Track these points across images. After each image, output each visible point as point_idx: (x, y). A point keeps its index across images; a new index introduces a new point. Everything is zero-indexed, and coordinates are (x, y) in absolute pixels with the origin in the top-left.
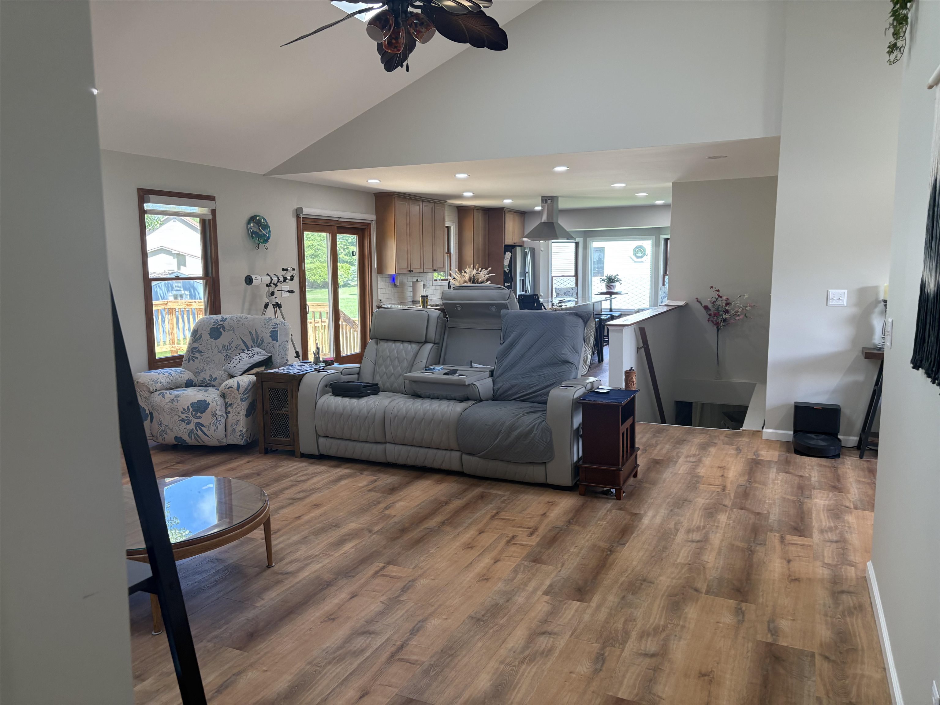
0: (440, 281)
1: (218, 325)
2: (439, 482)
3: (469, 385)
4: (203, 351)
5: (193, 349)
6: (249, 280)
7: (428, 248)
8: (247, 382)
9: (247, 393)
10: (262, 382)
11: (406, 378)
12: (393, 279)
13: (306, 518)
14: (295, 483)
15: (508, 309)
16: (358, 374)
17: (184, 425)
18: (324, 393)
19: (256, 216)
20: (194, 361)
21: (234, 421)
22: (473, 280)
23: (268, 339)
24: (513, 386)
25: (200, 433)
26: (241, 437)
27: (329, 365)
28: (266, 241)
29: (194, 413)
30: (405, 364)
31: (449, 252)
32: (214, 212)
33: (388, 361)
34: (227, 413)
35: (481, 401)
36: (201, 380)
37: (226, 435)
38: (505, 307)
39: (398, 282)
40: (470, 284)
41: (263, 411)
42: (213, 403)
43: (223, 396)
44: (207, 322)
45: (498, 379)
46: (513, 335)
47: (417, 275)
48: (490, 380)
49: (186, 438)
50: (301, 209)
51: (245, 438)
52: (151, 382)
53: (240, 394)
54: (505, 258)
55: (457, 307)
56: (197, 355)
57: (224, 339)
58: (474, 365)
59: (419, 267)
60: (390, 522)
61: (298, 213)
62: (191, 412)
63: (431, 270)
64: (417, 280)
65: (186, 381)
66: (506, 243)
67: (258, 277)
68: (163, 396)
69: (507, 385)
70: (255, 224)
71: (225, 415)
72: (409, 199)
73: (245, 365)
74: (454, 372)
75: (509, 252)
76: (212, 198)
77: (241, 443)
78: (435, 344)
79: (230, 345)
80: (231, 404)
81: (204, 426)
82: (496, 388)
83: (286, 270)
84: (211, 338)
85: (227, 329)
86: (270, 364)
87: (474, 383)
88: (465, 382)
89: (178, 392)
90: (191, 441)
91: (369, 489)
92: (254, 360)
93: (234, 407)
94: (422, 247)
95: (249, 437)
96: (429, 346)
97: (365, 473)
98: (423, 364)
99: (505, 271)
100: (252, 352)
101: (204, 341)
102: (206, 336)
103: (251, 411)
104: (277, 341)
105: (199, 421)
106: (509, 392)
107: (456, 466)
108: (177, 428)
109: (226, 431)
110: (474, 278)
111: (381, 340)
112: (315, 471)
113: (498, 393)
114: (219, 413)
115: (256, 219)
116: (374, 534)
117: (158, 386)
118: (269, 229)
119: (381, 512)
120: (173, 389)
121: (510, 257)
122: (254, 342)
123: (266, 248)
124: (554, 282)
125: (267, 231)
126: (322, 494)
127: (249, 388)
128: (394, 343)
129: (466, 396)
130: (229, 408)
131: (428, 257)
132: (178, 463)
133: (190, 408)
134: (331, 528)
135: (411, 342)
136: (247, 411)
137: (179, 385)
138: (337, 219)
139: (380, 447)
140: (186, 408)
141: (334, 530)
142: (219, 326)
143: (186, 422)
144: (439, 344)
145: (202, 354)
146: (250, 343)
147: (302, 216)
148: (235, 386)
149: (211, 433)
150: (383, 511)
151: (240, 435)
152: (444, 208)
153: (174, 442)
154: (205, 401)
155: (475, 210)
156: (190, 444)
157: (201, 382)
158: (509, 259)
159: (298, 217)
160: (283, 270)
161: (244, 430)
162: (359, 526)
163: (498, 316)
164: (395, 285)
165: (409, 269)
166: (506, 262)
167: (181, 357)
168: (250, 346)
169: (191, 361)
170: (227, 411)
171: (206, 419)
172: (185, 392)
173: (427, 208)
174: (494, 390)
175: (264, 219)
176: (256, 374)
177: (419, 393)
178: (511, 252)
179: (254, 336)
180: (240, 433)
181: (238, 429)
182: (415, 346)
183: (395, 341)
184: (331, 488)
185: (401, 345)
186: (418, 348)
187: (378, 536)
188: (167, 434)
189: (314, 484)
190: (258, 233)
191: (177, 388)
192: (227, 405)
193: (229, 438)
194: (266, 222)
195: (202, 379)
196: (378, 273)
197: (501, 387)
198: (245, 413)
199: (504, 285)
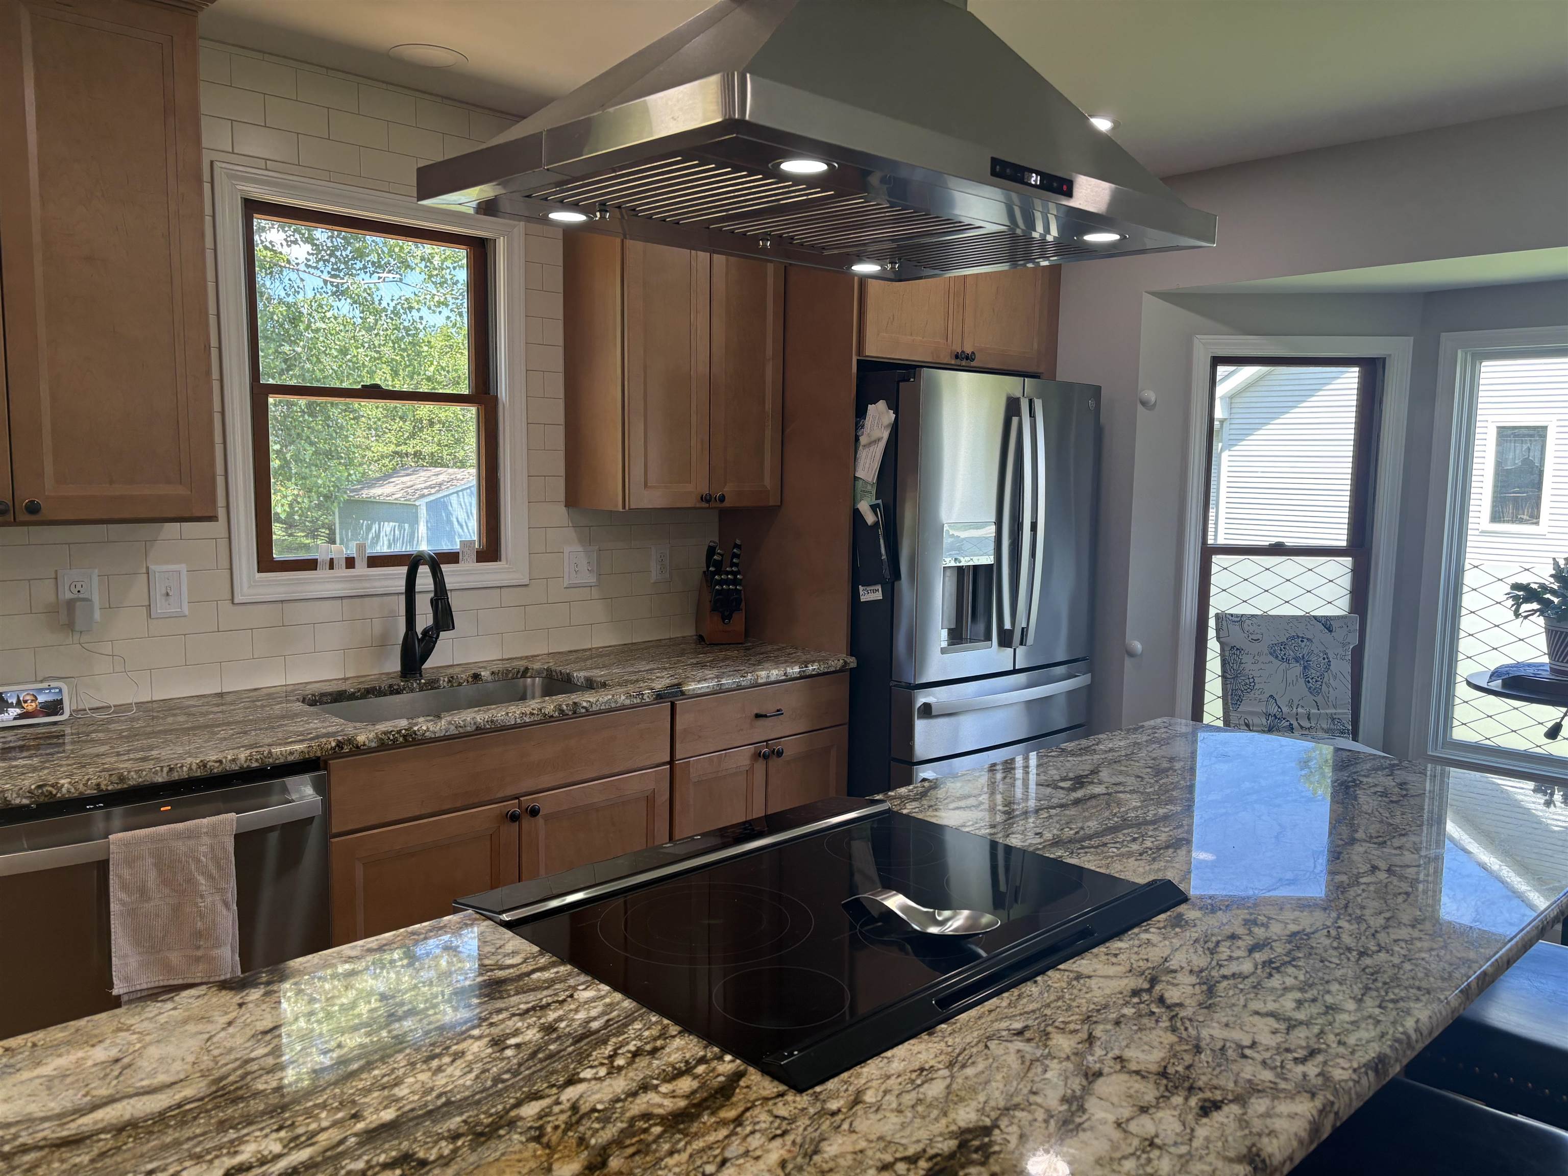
66: (875, 349)
75: (882, 405)
99: (858, 515)
121: (886, 435)
124: (1218, 579)
166: (868, 465)
199: (855, 595)
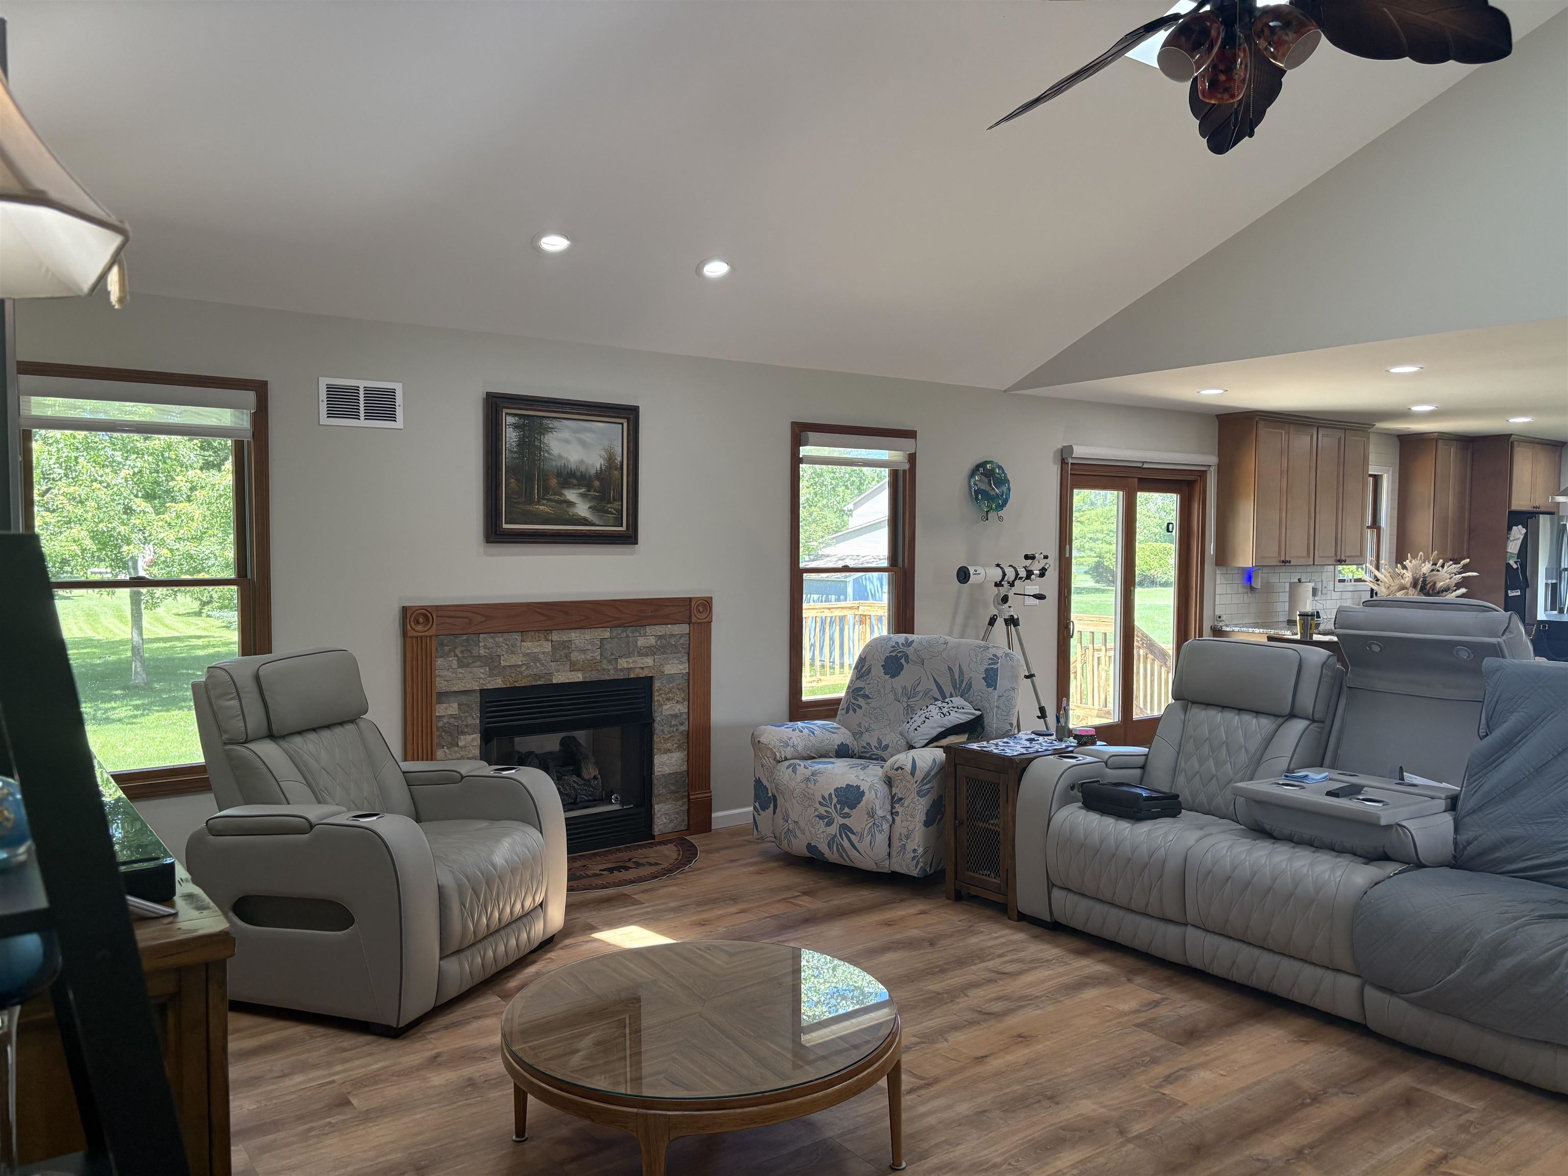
0: (1353, 583)
1: (899, 652)
2: (1305, 1038)
3: (1389, 827)
4: (870, 696)
5: (854, 691)
6: (963, 575)
7: (1326, 518)
8: (930, 763)
9: (929, 782)
10: (956, 765)
11: (1238, 793)
12: (1249, 576)
13: (995, 1064)
14: (994, 976)
15: (1504, 657)
16: (1143, 767)
17: (823, 826)
18: (1066, 800)
19: (987, 462)
20: (855, 711)
21: (905, 831)
22: (1424, 586)
23: (979, 684)
24: (1508, 841)
25: (846, 843)
26: (915, 862)
27: (1085, 744)
28: (1001, 507)
29: (838, 806)
30: (1243, 758)
31: (1375, 525)
32: (912, 458)
33: (1206, 748)
34: (893, 814)
35: (1420, 865)
36: (864, 747)
37: (889, 854)
38: (1496, 651)
39: (1257, 583)
40: (1414, 595)
41: (956, 820)
42: (870, 792)
43: (889, 782)
44: (882, 647)
45: (1467, 819)
46: (1513, 720)
47: (1299, 569)
48: (1447, 819)
49: (824, 848)
50: (1070, 449)
51: (921, 865)
52: (778, 744)
53: (916, 782)
54: (1511, 539)
55: (1372, 644)
56: (861, 701)
57: (906, 678)
58: (1409, 777)
59: (1305, 554)
60: (1172, 1118)
61: (1064, 456)
62: (835, 805)
63: (1332, 561)
64: (1300, 580)
65: (838, 746)
66: (1514, 508)
67: (980, 570)
68: (794, 771)
69: (1490, 836)
70: (983, 478)
71: (889, 817)
72: (1290, 423)
73: (933, 728)
74: (1353, 791)
75: (1520, 527)
76: (910, 434)
77: (915, 872)
78: (1313, 721)
79: (915, 690)
80: (901, 799)
81: (854, 834)
82: (1462, 838)
83: (1032, 558)
84: (886, 673)
85: (912, 661)
86: (979, 729)
87: (1403, 823)
88: (1379, 818)
89: (819, 766)
90: (832, 856)
91: (1139, 1021)
92: (949, 721)
93: (905, 805)
94: (1313, 516)
95: (929, 863)
96: (1299, 725)
97: (1139, 980)
98: (1284, 763)
99: (1508, 565)
100: (949, 705)
101: (874, 678)
102: (878, 671)
103: (933, 816)
104: (995, 689)
105: (846, 821)
106: (1497, 854)
107: (1347, 1009)
108: (811, 829)
109: (889, 845)
110: (1424, 581)
111: (1193, 703)
112: (1040, 955)
113: (1466, 852)
114: (880, 813)
115: (985, 468)
116: (1129, 1141)
117: (789, 752)
118: (1009, 486)
119: (1156, 1087)
120: (815, 758)
121: (1522, 537)
122: (954, 687)
123: (1001, 519)
125: (1005, 489)
126: (1039, 1012)
127: (933, 773)
128: (1222, 712)
129: (1381, 850)
130: (897, 806)
131: (1326, 533)
132: (805, 893)
133: (833, 796)
134: (1039, 1101)
135: (1257, 713)
136: (927, 814)
137: (825, 753)
138: (1140, 465)
139: (1173, 931)
140: (827, 796)
141: (1046, 1108)
142: (899, 655)
143: (826, 820)
144: (1323, 722)
145: (869, 700)
146: (948, 689)
147: (1070, 461)
148: (909, 767)
149: (864, 846)
150: (1160, 1086)
151: (913, 859)
152: (1368, 439)
153: (806, 853)
154: (858, 787)
155: (1440, 442)
156: (830, 861)
157: (863, 750)
158: (1520, 541)
159: (1063, 462)
160: (1027, 557)
161: (920, 851)
162: (1102, 1110)
163: (1474, 670)
164: (1252, 589)
165: (1283, 559)
166: (1513, 547)
167: (837, 702)
168: (948, 695)
169: (851, 712)
170: (894, 811)
171: (857, 820)
172: (830, 766)
173: (1326, 440)
174: (1456, 843)
175: (1000, 467)
176: (946, 749)
177: (1267, 827)
178: (1525, 526)
179: (957, 677)
180: (913, 855)
181: (910, 846)
182: (1266, 724)
183: (1224, 707)
184: (1060, 1002)
185: (1237, 718)
186: (1273, 727)
187: (1138, 1150)
188: (796, 837)
189: (1031, 985)
190: (988, 492)
191: (821, 757)
192: (895, 800)
193: (894, 860)
194: (1003, 472)
195: (865, 745)
196: (1217, 565)
197: (1476, 839)
198: (924, 818)
199: (1507, 594)
